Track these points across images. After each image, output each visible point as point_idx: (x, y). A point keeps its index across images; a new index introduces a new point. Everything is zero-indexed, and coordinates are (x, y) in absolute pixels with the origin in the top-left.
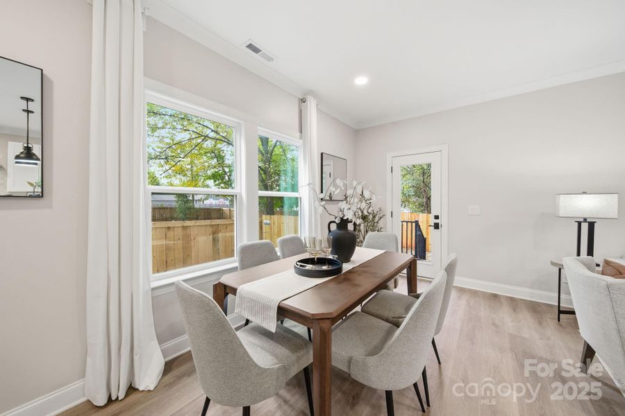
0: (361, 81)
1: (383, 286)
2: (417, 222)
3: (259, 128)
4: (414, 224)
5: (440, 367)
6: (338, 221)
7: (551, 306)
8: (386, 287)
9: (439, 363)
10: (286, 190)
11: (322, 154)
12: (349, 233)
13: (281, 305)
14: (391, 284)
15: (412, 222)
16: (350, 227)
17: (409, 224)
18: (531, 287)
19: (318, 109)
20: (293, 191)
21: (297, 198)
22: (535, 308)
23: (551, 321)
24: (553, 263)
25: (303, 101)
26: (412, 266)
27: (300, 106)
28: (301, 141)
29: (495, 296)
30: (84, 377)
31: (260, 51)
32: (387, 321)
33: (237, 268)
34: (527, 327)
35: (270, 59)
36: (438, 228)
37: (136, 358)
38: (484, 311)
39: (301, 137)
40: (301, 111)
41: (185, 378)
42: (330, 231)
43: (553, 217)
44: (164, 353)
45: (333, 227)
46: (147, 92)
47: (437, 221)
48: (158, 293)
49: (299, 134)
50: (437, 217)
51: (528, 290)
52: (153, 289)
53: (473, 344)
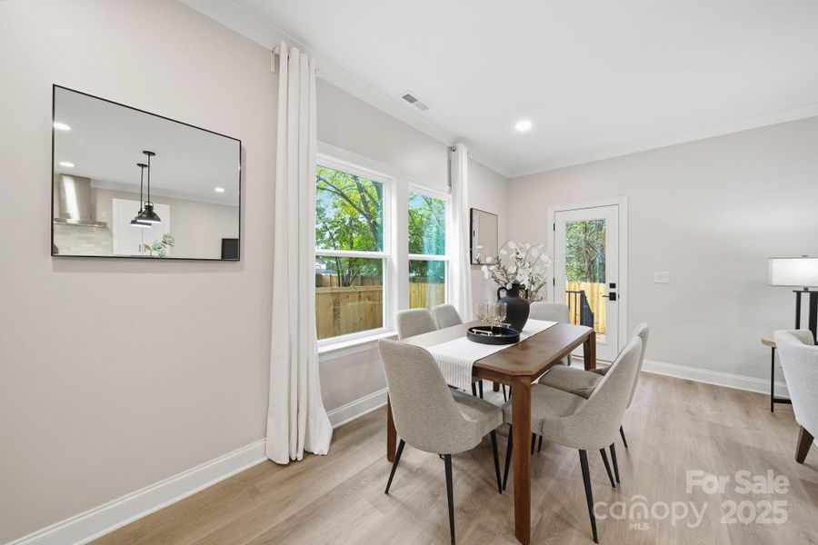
0: (524, 126)
1: (557, 361)
2: (582, 293)
3: (410, 183)
4: (578, 295)
5: (627, 450)
6: (509, 287)
7: (763, 396)
8: (561, 363)
9: (626, 446)
10: (429, 252)
11: (471, 210)
12: (521, 300)
13: (476, 365)
14: (565, 360)
15: (576, 292)
16: (521, 294)
17: (573, 295)
18: (738, 373)
19: (469, 159)
20: (438, 253)
21: (443, 262)
22: (741, 397)
23: (762, 411)
24: (764, 342)
25: (453, 149)
26: (591, 341)
27: (449, 156)
28: (450, 196)
29: (689, 383)
30: (265, 436)
31: (416, 100)
32: (572, 392)
33: (397, 336)
34: (732, 417)
35: (424, 108)
36: (615, 299)
37: (311, 421)
38: (676, 399)
39: (450, 192)
40: (450, 161)
41: (354, 447)
42: (499, 298)
43: (762, 287)
44: (333, 420)
45: (503, 294)
46: (318, 154)
47: (613, 290)
48: (324, 359)
49: (448, 187)
50: (613, 286)
51: (732, 376)
52: (321, 355)
53: (664, 430)
